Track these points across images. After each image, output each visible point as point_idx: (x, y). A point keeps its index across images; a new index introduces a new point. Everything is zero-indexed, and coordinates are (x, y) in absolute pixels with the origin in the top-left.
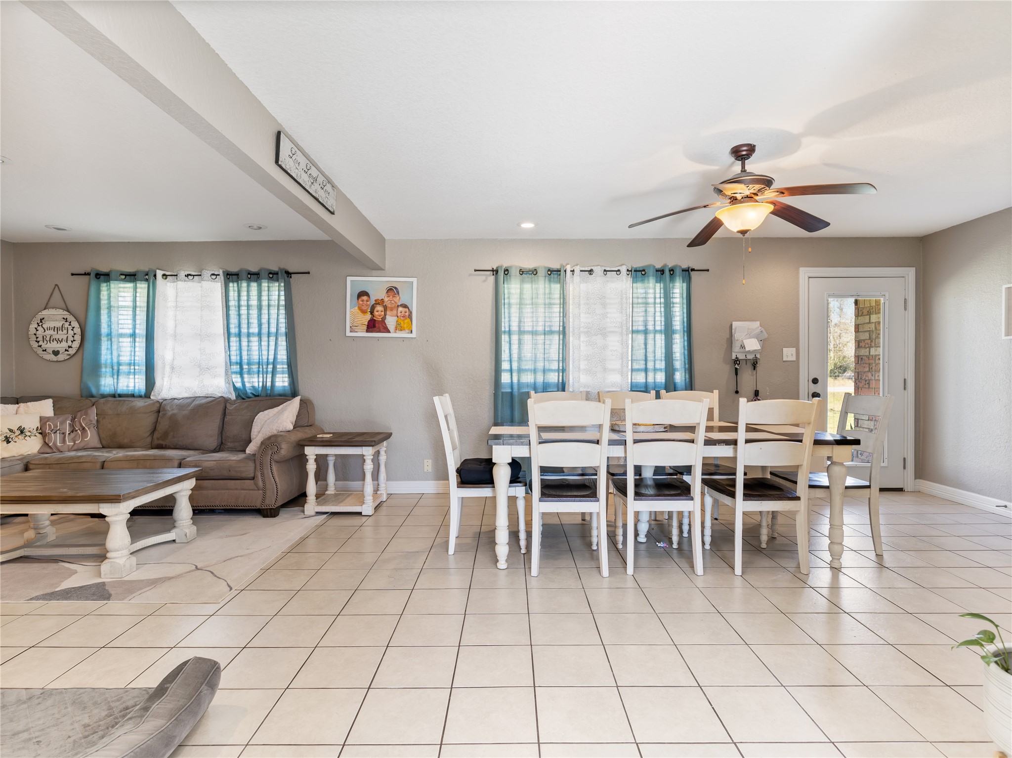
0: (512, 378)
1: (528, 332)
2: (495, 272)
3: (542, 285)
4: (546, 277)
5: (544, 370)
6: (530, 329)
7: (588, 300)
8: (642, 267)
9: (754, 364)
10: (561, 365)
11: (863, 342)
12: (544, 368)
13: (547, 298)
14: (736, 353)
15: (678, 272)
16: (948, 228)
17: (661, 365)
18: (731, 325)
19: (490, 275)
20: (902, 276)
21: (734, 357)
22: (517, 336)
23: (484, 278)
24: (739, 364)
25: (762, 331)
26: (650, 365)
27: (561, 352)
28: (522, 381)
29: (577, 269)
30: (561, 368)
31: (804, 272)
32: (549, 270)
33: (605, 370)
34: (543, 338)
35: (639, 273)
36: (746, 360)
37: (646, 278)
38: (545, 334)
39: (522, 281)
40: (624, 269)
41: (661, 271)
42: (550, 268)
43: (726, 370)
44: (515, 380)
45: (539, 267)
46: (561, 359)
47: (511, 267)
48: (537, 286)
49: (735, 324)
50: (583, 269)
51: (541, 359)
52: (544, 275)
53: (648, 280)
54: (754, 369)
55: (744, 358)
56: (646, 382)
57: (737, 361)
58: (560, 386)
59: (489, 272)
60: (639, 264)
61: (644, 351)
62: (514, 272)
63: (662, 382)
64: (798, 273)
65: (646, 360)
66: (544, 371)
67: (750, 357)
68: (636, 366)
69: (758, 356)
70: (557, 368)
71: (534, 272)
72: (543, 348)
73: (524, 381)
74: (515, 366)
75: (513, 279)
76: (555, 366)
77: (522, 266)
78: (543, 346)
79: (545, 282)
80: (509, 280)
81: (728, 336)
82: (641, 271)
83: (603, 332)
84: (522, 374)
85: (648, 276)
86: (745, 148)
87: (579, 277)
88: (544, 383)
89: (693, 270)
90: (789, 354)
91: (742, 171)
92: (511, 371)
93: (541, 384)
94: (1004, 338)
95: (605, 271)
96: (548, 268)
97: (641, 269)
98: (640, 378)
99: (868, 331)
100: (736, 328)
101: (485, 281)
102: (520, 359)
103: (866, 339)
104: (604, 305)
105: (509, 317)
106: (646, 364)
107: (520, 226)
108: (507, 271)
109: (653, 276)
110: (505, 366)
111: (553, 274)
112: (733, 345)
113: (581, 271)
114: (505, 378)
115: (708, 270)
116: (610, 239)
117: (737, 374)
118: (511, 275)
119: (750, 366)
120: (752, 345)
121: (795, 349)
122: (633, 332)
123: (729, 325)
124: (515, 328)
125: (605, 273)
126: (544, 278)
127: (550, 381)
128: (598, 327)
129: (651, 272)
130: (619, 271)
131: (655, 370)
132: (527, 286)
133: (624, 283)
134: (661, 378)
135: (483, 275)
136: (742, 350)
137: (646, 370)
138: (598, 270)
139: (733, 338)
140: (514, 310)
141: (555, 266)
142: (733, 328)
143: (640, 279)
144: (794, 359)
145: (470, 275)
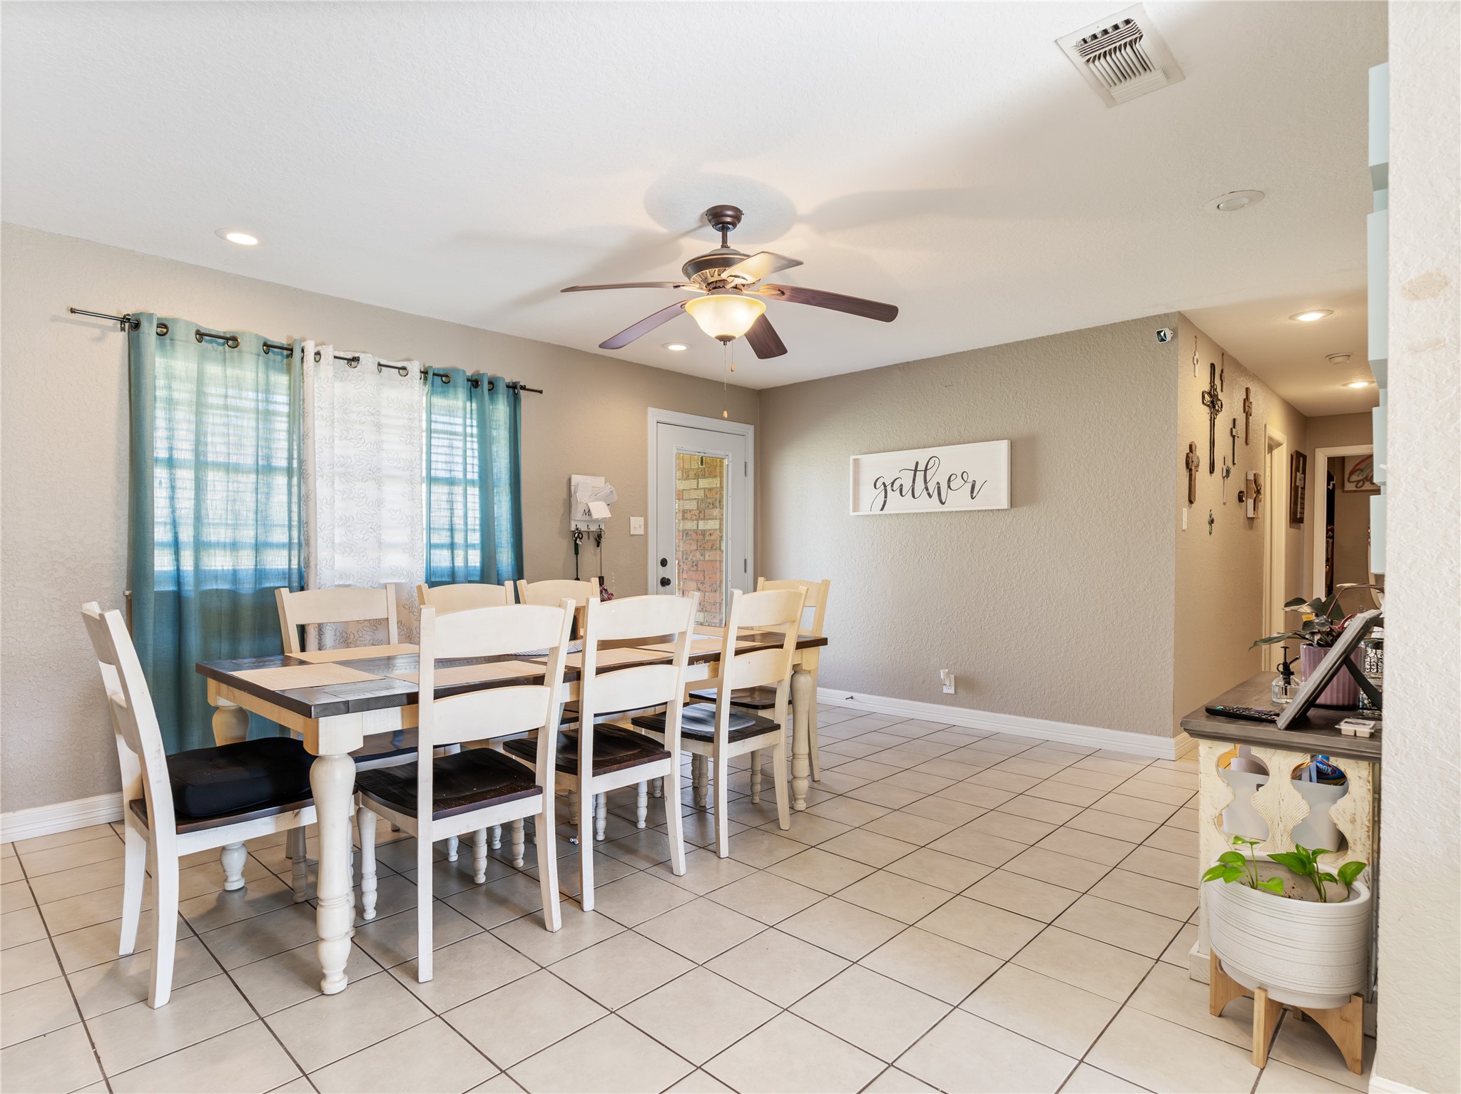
0: (177, 560)
1: (217, 466)
2: (132, 324)
3: (248, 370)
4: (259, 355)
5: (256, 545)
6: (221, 459)
7: (347, 414)
8: (444, 369)
9: (598, 539)
10: (295, 534)
11: (688, 513)
12: (256, 541)
13: (262, 401)
14: (578, 522)
15: (501, 388)
16: (790, 385)
17: (475, 538)
18: (570, 480)
19: (113, 329)
20: (743, 434)
21: (573, 528)
22: (193, 472)
23: (97, 332)
24: (582, 538)
25: (612, 492)
26: (459, 538)
27: (295, 508)
28: (203, 568)
29: (328, 353)
30: (296, 541)
31: (654, 414)
32: (265, 344)
33: (380, 545)
34: (255, 480)
35: (439, 379)
36: (589, 532)
37: (451, 390)
38: (257, 472)
39: (203, 357)
40: (415, 368)
41: (474, 383)
42: (269, 340)
43: (565, 545)
44: (187, 565)
45: (243, 333)
46: (295, 523)
47: (175, 320)
48: (237, 372)
49: (576, 479)
50: (342, 355)
51: (251, 522)
52: (254, 351)
53: (456, 393)
54: (598, 546)
55: (586, 529)
56: (453, 567)
57: (577, 535)
58: (295, 577)
59: (111, 322)
60: (439, 364)
61: (448, 513)
62: (183, 334)
63: (475, 566)
64: (645, 414)
65: (452, 530)
66: (258, 547)
67: (594, 528)
68: (436, 539)
69: (603, 527)
70: (286, 540)
71: (232, 341)
72: (255, 499)
73: (206, 568)
74: (186, 535)
75: (179, 347)
76: (280, 536)
77: (201, 325)
78: (254, 495)
79: (257, 368)
80: (168, 348)
81: (565, 496)
82: (442, 376)
83: (377, 476)
84: (202, 553)
85: (455, 387)
86: (729, 213)
87: (332, 367)
88: (256, 570)
89: (523, 388)
90: (636, 525)
91: (722, 246)
92: (176, 546)
93: (251, 572)
94: (852, 514)
95: (379, 365)
96: (264, 338)
97: (441, 373)
98: (442, 560)
99: (695, 499)
100: (578, 484)
101: (99, 339)
102: (198, 519)
103: (693, 510)
104: (378, 427)
105: (171, 429)
106: (452, 537)
107: (224, 238)
108: (164, 329)
109: (463, 388)
110: (161, 534)
111: (274, 353)
112: (572, 510)
113: (335, 357)
114: (162, 562)
115: (541, 392)
116: (387, 309)
117: (577, 553)
118: (176, 337)
119: (592, 542)
120: (600, 511)
121: (643, 518)
122: (431, 480)
123: (565, 480)
124: (184, 452)
125: (380, 367)
126: (255, 357)
127: (268, 567)
128: (369, 466)
129: (461, 381)
130: (404, 368)
131: (467, 546)
132: (213, 369)
133: (414, 392)
134: (475, 559)
135: (94, 326)
136: (587, 518)
137: (452, 546)
138: (368, 361)
139: (573, 499)
140: (184, 415)
141: (279, 338)
142: (573, 483)
143: (439, 390)
144: (642, 533)
145: (55, 319)
